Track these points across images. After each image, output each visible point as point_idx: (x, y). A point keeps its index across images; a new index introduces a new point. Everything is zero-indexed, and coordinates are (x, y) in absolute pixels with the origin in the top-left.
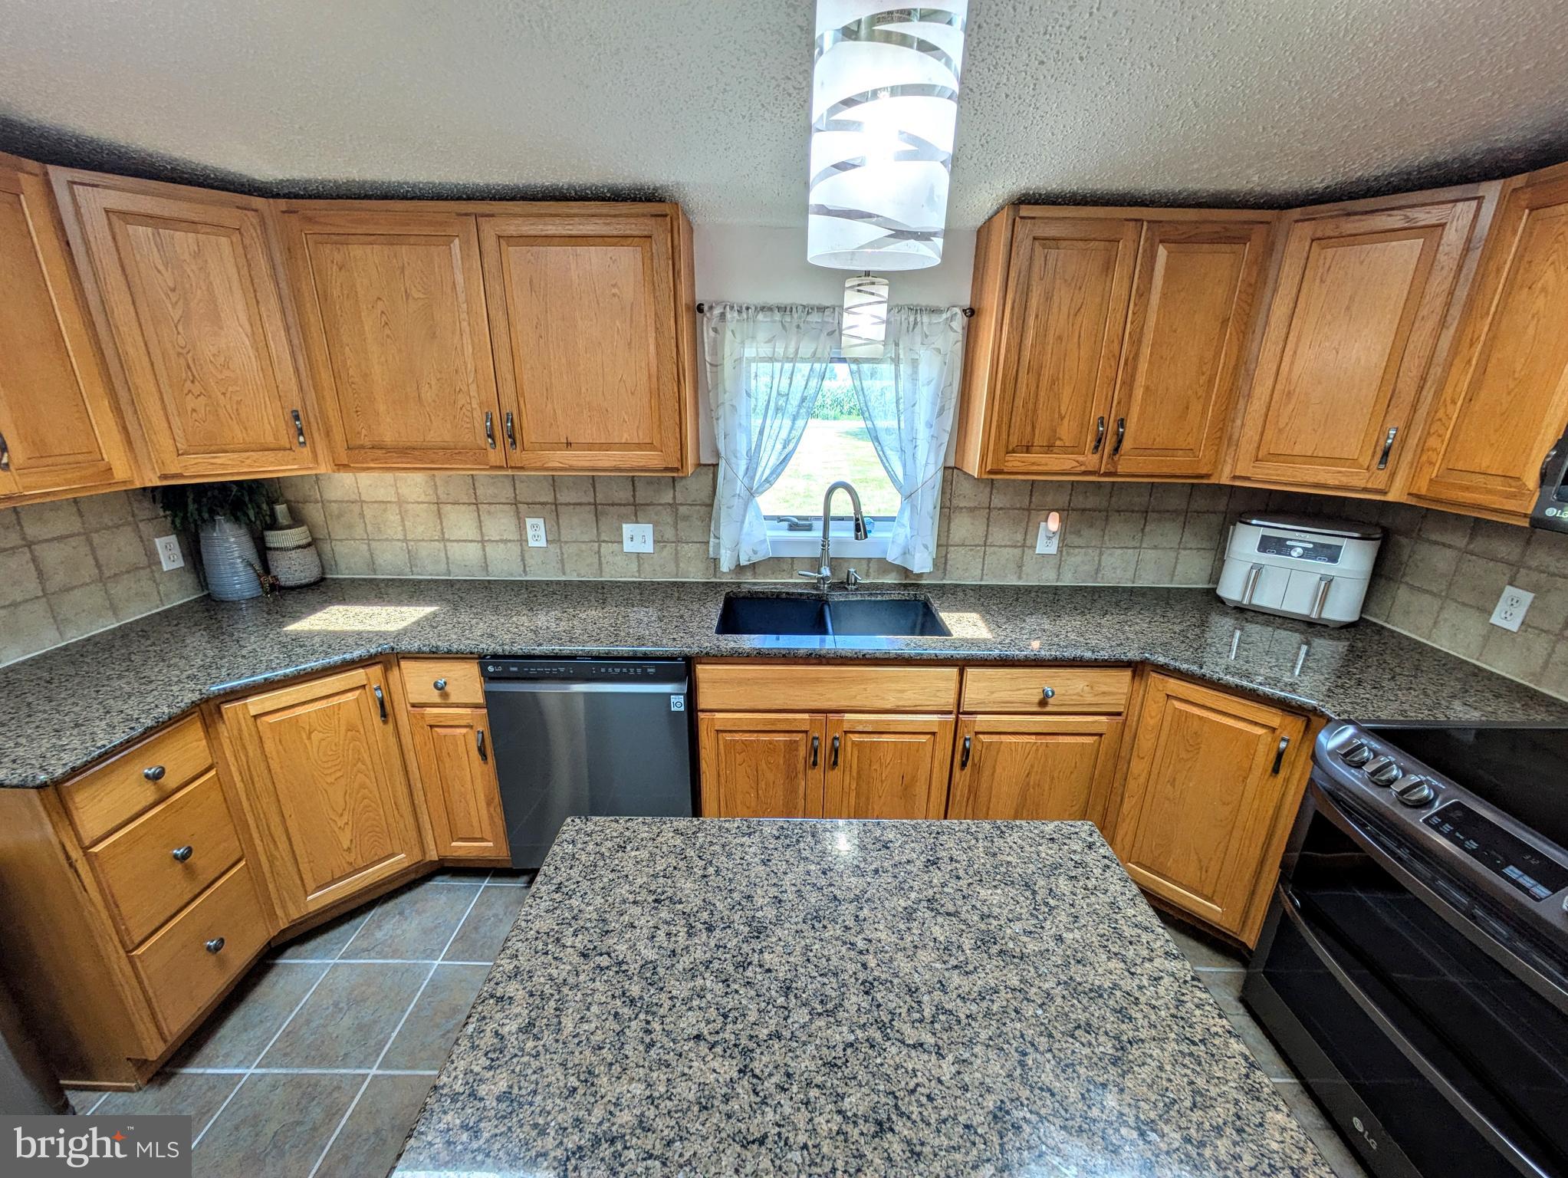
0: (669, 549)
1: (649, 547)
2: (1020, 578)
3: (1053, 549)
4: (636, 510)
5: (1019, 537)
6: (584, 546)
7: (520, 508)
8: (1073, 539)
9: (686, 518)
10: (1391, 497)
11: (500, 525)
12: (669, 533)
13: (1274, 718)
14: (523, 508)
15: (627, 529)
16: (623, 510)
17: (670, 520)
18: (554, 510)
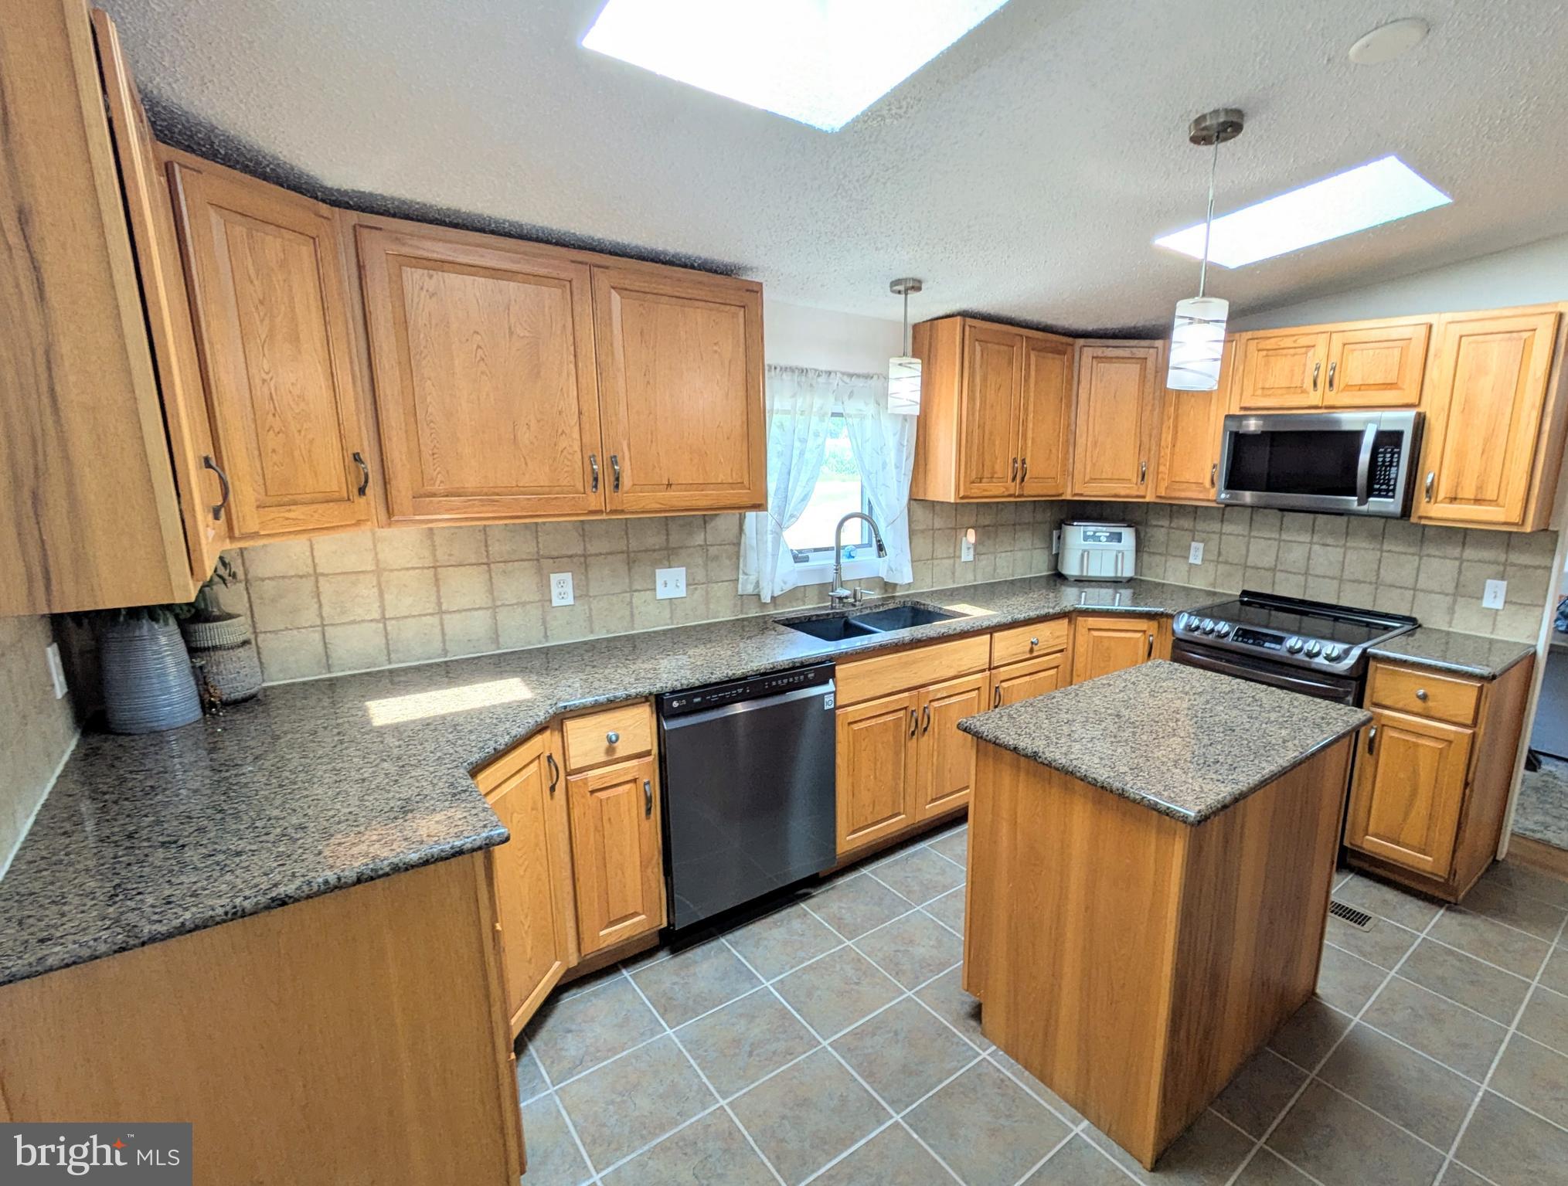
0: (699, 594)
1: (682, 592)
2: (954, 582)
3: (971, 558)
4: (668, 555)
5: (951, 550)
6: (614, 599)
7: (543, 563)
8: (981, 549)
9: (716, 558)
10: (1147, 500)
11: (518, 585)
12: (700, 576)
13: (1143, 624)
14: (546, 563)
15: (662, 574)
16: (656, 555)
17: (700, 561)
18: (581, 564)
